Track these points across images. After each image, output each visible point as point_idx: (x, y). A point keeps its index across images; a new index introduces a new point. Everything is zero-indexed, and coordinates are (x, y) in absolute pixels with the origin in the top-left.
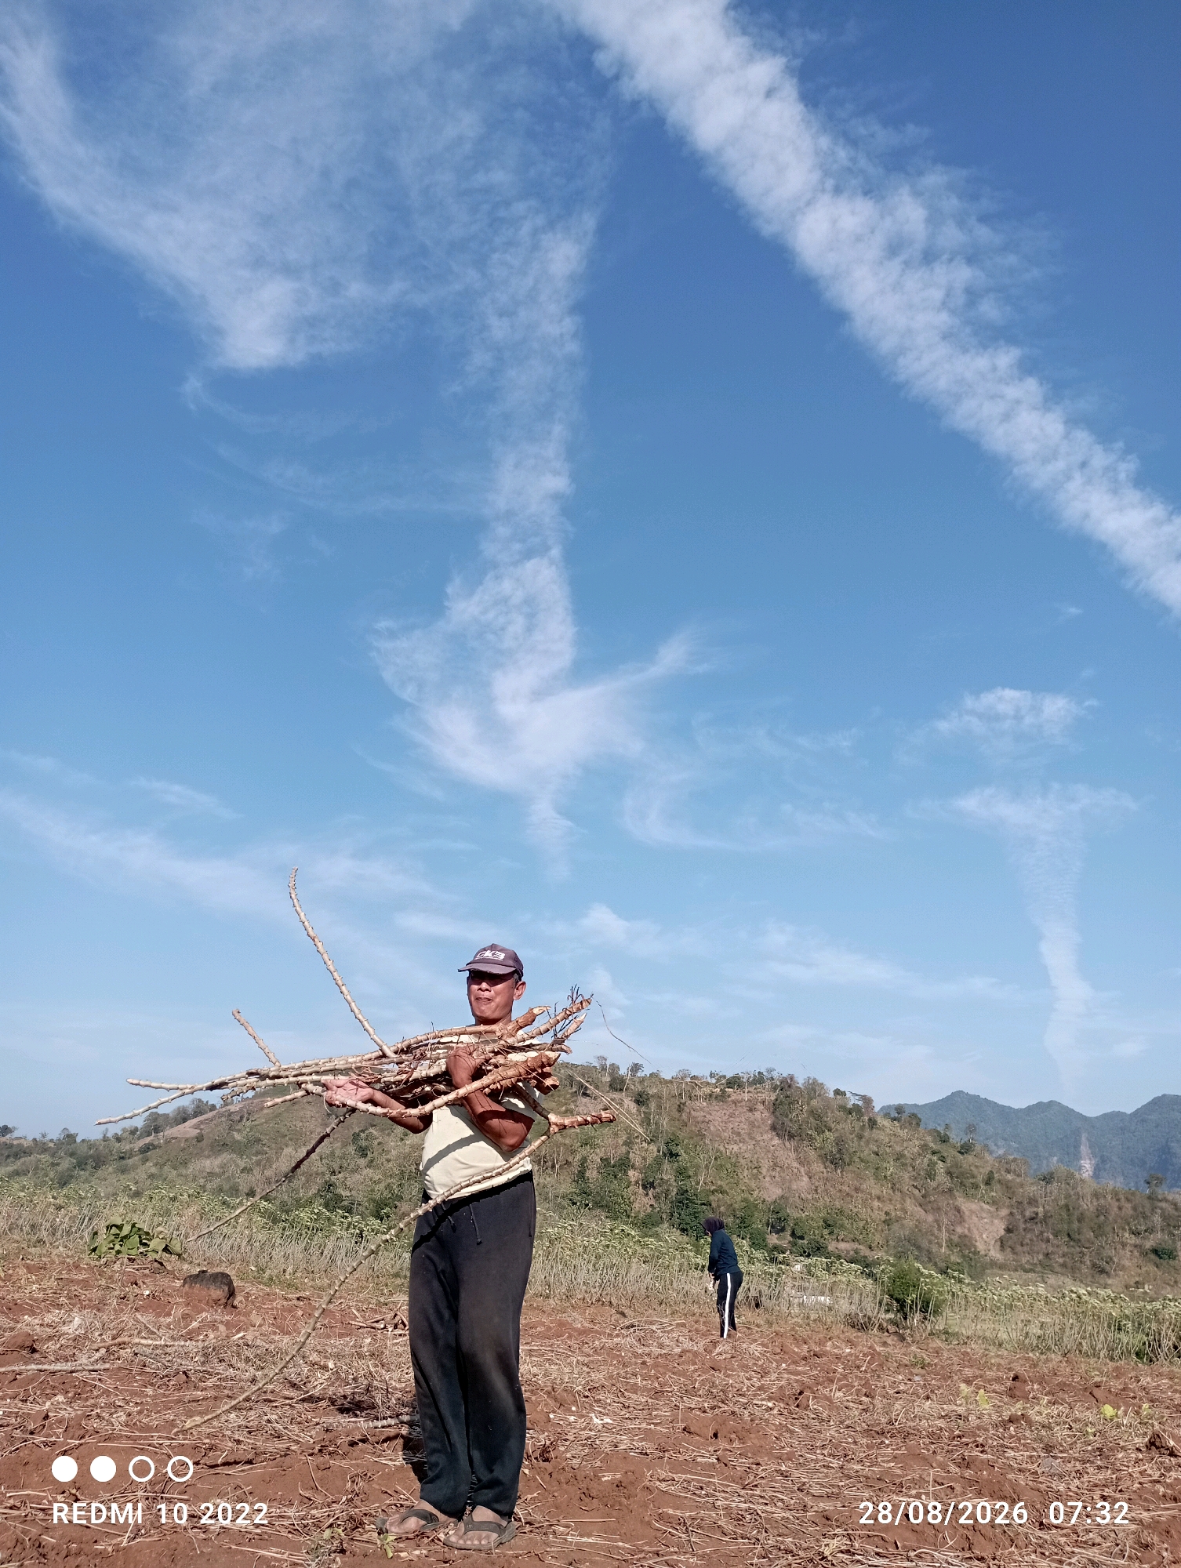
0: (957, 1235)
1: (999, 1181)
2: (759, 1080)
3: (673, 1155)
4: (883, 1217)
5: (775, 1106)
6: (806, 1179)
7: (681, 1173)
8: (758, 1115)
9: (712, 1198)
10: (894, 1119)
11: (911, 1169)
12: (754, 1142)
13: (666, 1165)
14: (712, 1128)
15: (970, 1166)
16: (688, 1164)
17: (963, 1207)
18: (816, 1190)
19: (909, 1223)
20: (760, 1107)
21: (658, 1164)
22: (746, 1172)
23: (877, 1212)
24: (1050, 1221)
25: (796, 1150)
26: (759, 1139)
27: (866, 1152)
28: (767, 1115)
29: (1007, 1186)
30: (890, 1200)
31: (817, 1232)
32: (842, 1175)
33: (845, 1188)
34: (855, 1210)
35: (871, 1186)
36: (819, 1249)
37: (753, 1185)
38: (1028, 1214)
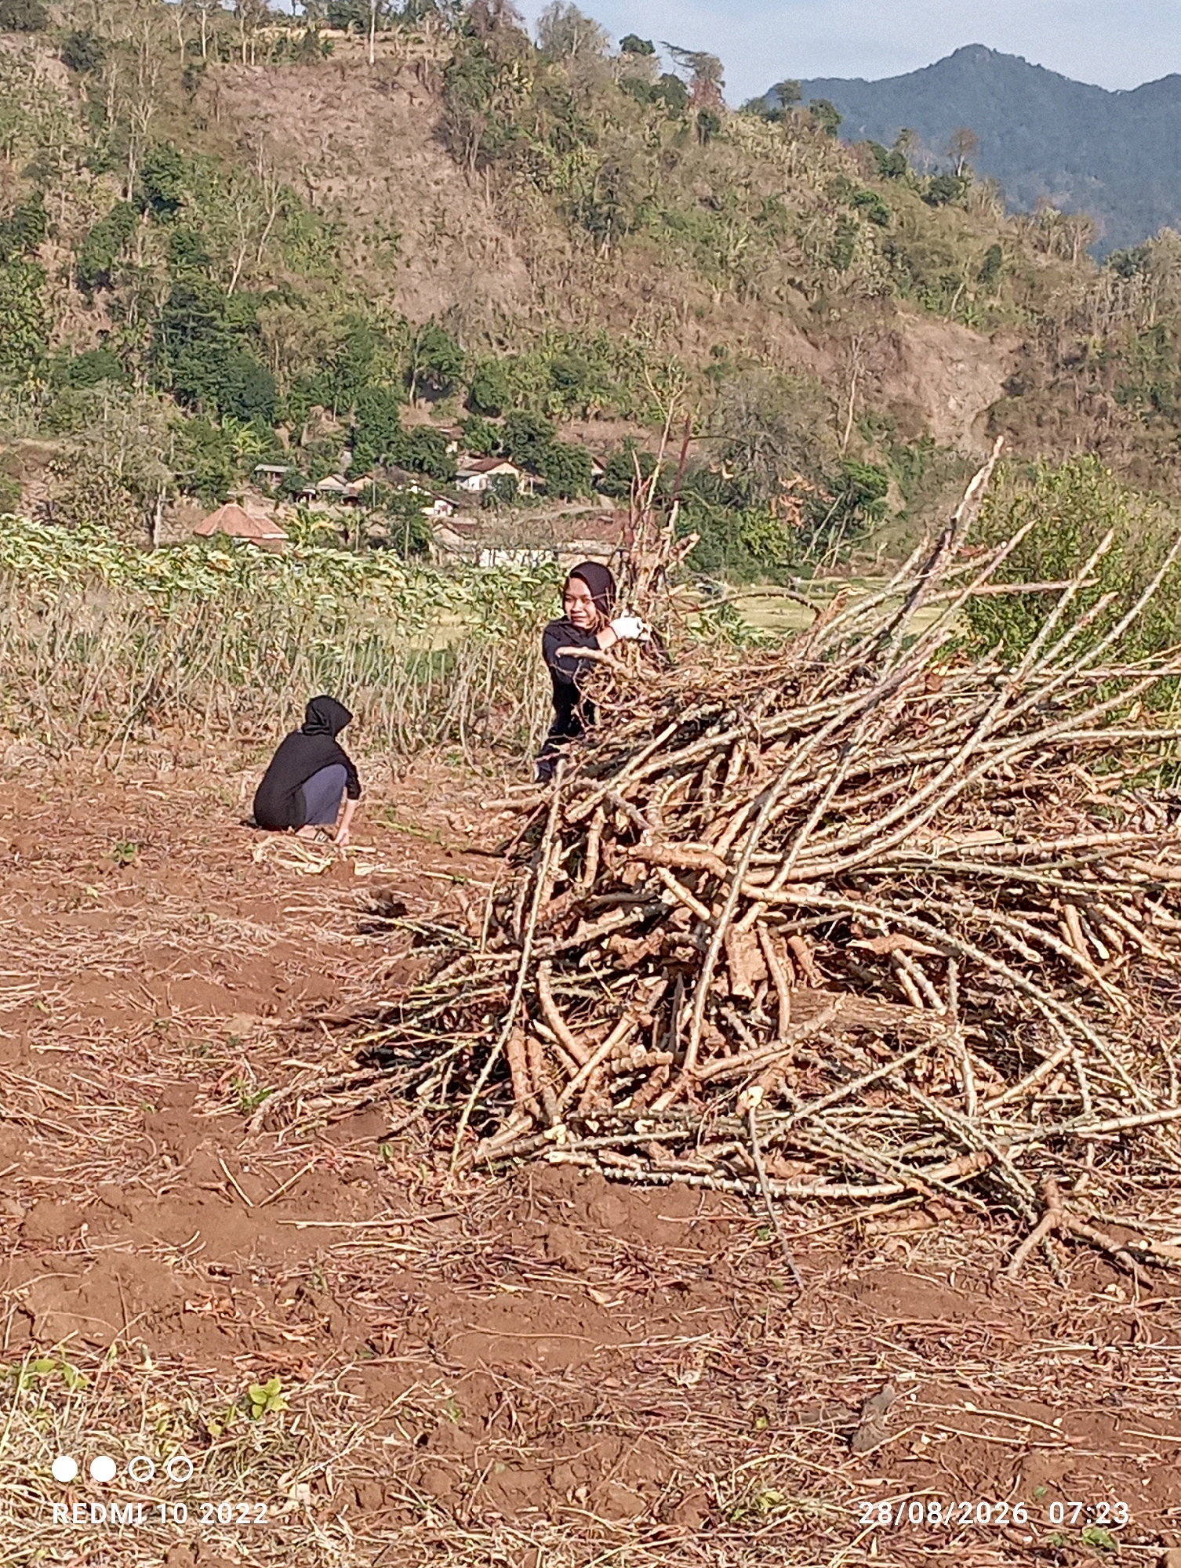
0: (886, 403)
1: (1012, 271)
3: (164, 204)
4: (707, 361)
5: (448, 80)
6: (517, 267)
7: (182, 249)
8: (401, 99)
9: (262, 313)
10: (773, 117)
11: (791, 242)
12: (387, 173)
13: (144, 228)
14: (276, 134)
15: (944, 234)
16: (206, 227)
17: (908, 336)
18: (541, 296)
19: (765, 374)
20: (410, 80)
21: (121, 229)
22: (361, 250)
23: (692, 348)
24: (1116, 367)
25: (496, 195)
26: (399, 164)
27: (685, 197)
28: (427, 101)
29: (1033, 285)
30: (730, 320)
31: (533, 397)
32: (612, 256)
33: (618, 289)
34: (635, 343)
36: (531, 438)
37: (378, 280)
38: (1063, 350)
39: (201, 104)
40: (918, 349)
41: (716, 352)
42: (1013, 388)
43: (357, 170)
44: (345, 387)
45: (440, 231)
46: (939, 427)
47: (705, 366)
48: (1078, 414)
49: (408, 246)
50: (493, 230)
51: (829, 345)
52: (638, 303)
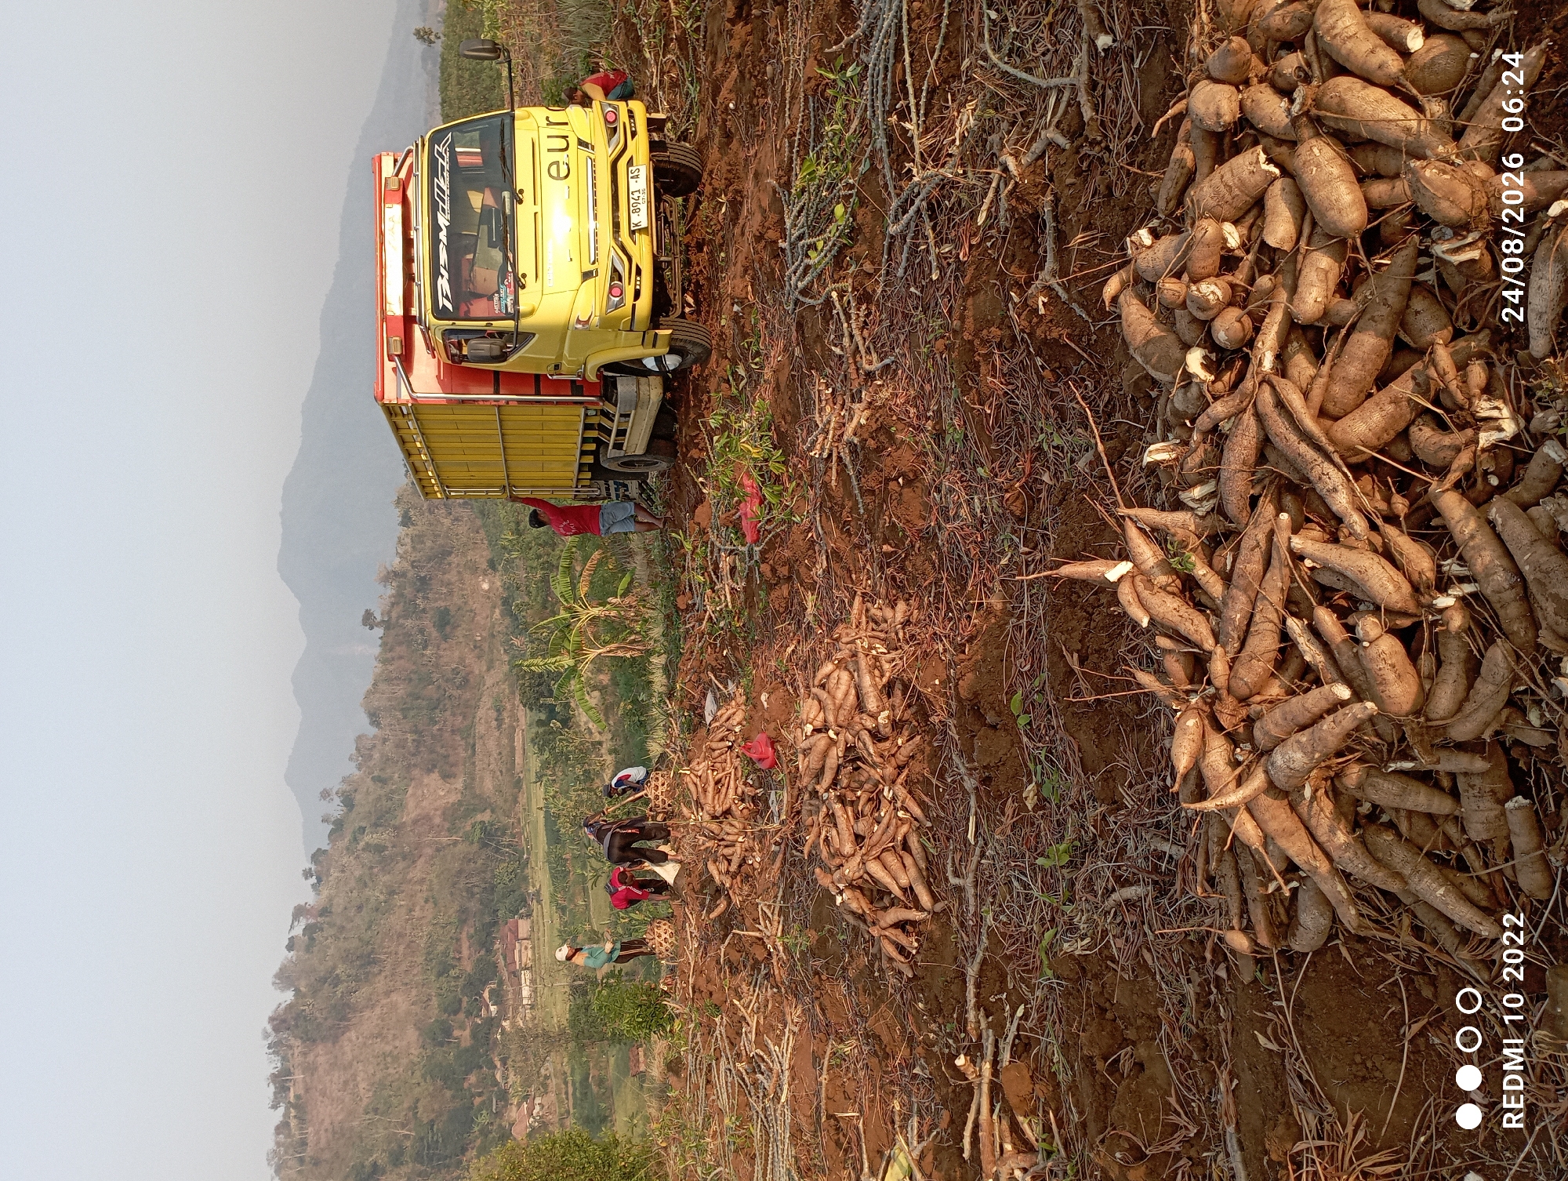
0: (443, 823)
2: (278, 1049)
4: (430, 905)
5: (309, 1040)
6: (394, 997)
8: (321, 1059)
9: (424, 1118)
12: (355, 1062)
14: (340, 1118)
15: (367, 800)
16: (385, 1150)
17: (413, 815)
18: (406, 984)
20: (311, 1057)
22: (391, 1071)
23: (426, 912)
25: (360, 1011)
26: (350, 1057)
27: (359, 921)
28: (320, 1048)
30: (412, 896)
31: (453, 984)
32: (386, 953)
33: (401, 949)
34: (425, 939)
35: (397, 917)
37: (404, 1061)
38: (414, 749)
39: (328, 1156)
40: (419, 811)
41: (427, 901)
42: (433, 769)
43: (354, 1076)
44: (455, 1074)
45: (379, 1035)
46: (453, 798)
47: (433, 906)
48: (442, 740)
49: (388, 1048)
50: (378, 1011)
51: (420, 850)
52: (408, 939)
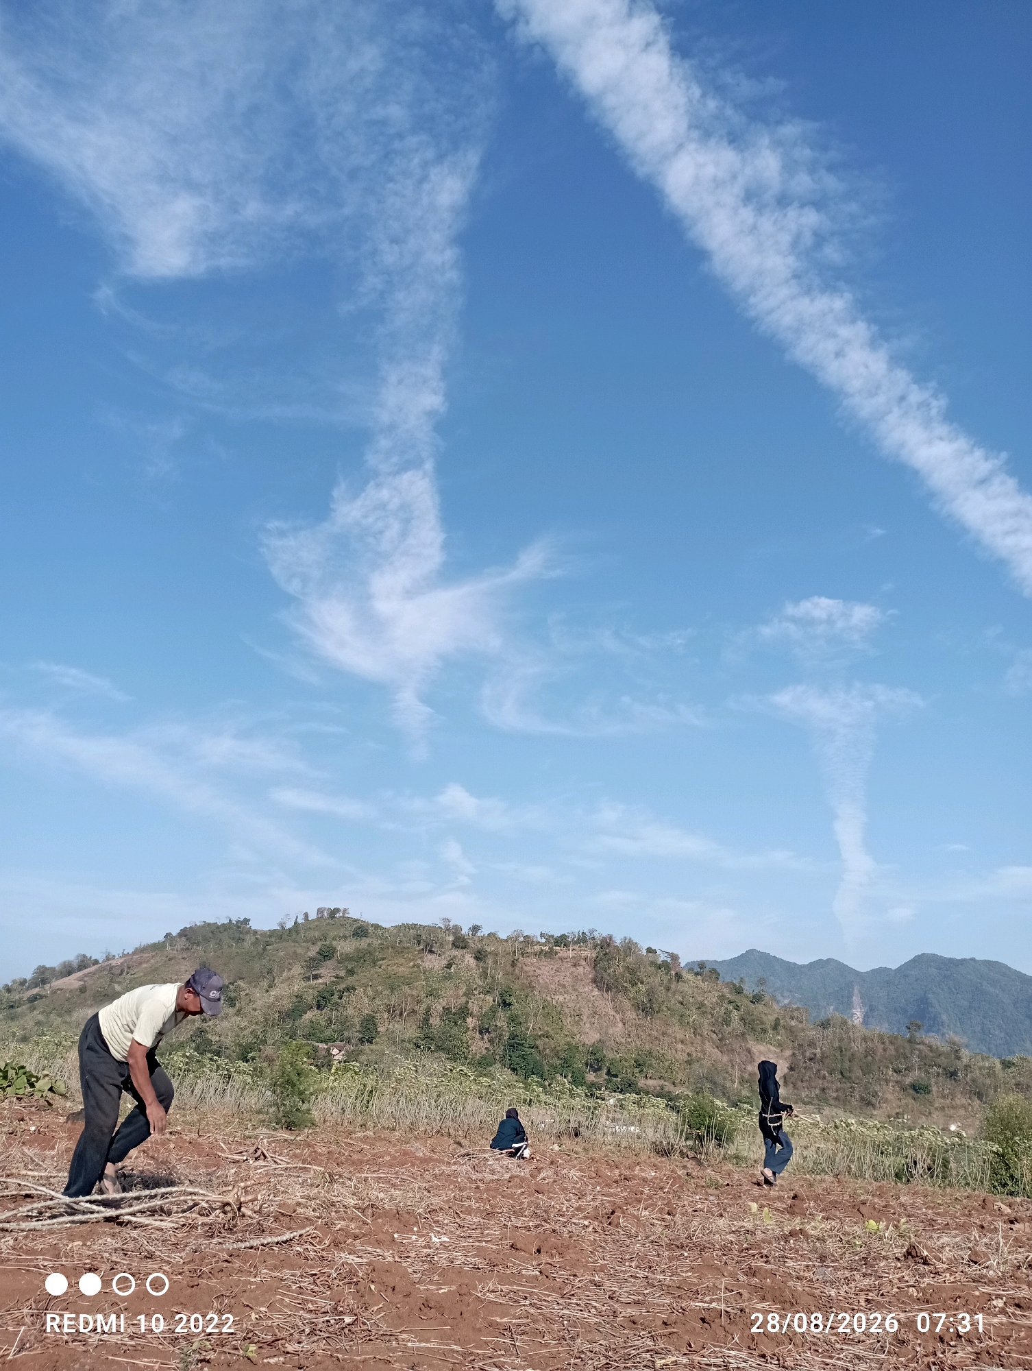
0: (748, 1073)
1: (784, 1027)
2: (582, 939)
3: (506, 1004)
4: (686, 1058)
5: (596, 963)
6: (620, 1025)
7: (513, 1020)
8: (580, 969)
9: (538, 1043)
10: (697, 974)
11: (710, 1016)
12: (577, 993)
13: (500, 1013)
14: (541, 981)
15: (760, 1013)
16: (519, 1012)
17: (753, 1049)
18: (629, 1035)
19: (707, 1063)
20: (583, 963)
21: (493, 1011)
22: (569, 1019)
23: (680, 1053)
24: (827, 1061)
25: (613, 1000)
26: (581, 991)
27: (673, 1001)
28: (589, 969)
29: (791, 1031)
30: (692, 1043)
31: (629, 1071)
32: (652, 1021)
33: (654, 1033)
34: (661, 1051)
35: (677, 1031)
36: (630, 1085)
37: (575, 1030)
38: (808, 1054)
39: (517, 971)
40: (757, 1054)
41: (689, 1055)
42: (791, 1069)
43: (567, 993)
44: (567, 1067)
45: (595, 1013)
47: (685, 1060)
48: (815, 1078)
50: (612, 1012)
51: (726, 1052)
52: (661, 1037)
